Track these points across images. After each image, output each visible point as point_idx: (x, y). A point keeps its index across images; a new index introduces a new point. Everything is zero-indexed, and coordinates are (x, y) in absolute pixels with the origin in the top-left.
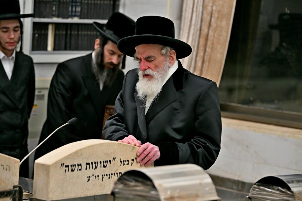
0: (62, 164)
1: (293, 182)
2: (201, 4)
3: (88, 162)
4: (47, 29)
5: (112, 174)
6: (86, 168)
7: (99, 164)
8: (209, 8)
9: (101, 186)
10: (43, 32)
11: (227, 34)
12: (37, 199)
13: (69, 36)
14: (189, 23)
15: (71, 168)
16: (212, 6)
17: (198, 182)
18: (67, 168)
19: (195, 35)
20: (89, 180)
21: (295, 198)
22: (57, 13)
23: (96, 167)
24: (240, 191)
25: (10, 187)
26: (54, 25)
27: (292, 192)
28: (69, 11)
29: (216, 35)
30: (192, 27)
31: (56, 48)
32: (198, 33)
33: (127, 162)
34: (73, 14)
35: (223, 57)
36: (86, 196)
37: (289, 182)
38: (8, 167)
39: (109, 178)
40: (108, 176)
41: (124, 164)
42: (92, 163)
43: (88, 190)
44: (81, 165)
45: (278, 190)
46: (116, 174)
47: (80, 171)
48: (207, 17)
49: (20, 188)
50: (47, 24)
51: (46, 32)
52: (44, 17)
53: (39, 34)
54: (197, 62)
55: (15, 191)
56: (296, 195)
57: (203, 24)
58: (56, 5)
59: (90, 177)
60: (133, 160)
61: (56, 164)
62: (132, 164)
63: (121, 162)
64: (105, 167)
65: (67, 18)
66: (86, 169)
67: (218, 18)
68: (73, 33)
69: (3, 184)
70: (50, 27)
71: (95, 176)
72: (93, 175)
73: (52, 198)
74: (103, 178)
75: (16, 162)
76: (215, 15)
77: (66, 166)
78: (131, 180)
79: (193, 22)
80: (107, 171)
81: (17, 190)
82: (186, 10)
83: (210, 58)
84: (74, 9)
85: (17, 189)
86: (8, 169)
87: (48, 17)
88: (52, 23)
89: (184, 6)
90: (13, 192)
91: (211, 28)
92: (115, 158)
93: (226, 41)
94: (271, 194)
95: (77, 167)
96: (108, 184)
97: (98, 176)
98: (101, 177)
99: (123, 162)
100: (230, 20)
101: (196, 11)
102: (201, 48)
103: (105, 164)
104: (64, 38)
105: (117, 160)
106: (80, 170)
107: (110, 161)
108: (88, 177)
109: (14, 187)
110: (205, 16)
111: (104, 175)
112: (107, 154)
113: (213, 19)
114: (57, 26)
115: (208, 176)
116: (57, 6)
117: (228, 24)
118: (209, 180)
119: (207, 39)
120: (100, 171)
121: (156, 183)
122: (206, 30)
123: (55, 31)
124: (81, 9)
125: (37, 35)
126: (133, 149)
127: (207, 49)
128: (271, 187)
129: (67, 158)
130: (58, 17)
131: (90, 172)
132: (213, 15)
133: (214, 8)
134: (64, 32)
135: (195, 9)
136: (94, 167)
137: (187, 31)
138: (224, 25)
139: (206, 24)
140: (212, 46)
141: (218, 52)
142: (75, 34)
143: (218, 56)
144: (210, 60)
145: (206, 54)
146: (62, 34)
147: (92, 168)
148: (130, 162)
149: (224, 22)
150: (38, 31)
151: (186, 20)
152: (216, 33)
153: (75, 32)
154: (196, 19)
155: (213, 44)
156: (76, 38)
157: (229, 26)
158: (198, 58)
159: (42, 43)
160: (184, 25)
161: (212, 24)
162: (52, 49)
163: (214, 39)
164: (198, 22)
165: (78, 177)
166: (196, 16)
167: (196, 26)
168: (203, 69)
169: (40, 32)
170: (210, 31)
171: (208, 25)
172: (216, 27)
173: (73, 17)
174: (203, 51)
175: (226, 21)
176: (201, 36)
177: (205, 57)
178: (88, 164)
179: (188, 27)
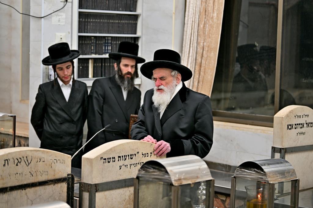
0: (102, 158)
1: (265, 165)
2: (196, 41)
3: (119, 156)
4: (88, 63)
5: (137, 164)
6: (118, 160)
7: (128, 157)
8: (202, 44)
9: (130, 172)
10: (85, 65)
11: (215, 62)
12: (84, 183)
13: (103, 67)
14: (187, 55)
15: (108, 160)
16: (204, 43)
17: (198, 167)
18: (105, 161)
19: (192, 63)
20: (120, 168)
21: (266, 176)
22: (94, 51)
23: (125, 159)
24: (228, 172)
25: (65, 175)
26: (93, 60)
27: (264, 172)
28: (103, 50)
29: (207, 63)
30: (190, 58)
31: (95, 76)
32: (194, 61)
33: (147, 155)
34: (106, 51)
35: (212, 78)
36: (119, 179)
37: (262, 165)
38: (63, 161)
39: (135, 166)
40: (134, 165)
41: (145, 156)
42: (122, 156)
43: (120, 175)
44: (114, 158)
45: (254, 171)
46: (140, 164)
47: (114, 163)
48: (200, 51)
49: (72, 176)
50: (88, 59)
51: (88, 65)
52: (86, 54)
53: (82, 67)
54: (194, 82)
55: (69, 178)
56: (268, 174)
57: (197, 55)
58: (93, 45)
59: (121, 166)
60: (151, 153)
61: (97, 157)
62: (151, 156)
63: (143, 154)
64: (131, 158)
65: (102, 54)
66: (118, 161)
67: (208, 51)
68: (106, 65)
69: (60, 173)
70: (90, 61)
71: (125, 166)
72: (123, 165)
73: (95, 182)
74: (130, 166)
75: (69, 157)
76: (206, 49)
77: (104, 159)
78: (150, 168)
79: (191, 55)
80: (133, 161)
81: (70, 177)
82: (185, 46)
83: (203, 79)
84: (106, 48)
85: (70, 176)
86: (63, 163)
87: (88, 54)
88: (91, 59)
89: (184, 43)
90: (68, 178)
91: (203, 58)
92: (139, 152)
93: (214, 67)
94: (249, 174)
95: (112, 159)
96: (134, 171)
97: (127, 165)
98: (129, 166)
99: (144, 155)
100: (216, 52)
101: (193, 47)
103: (131, 156)
104: (100, 68)
105: (140, 153)
106: (114, 161)
107: (135, 155)
108: (120, 166)
109: (68, 175)
110: (199, 49)
111: (131, 164)
112: (133, 149)
113: (204, 52)
114: (95, 60)
115: (205, 163)
116: (95, 47)
117: (215, 55)
118: (205, 166)
119: (201, 66)
120: (128, 162)
121: (168, 169)
122: (200, 60)
123: (94, 64)
124: (111, 47)
125: (81, 67)
126: (151, 146)
127: (201, 73)
128: (249, 169)
129: (105, 153)
130: (95, 54)
131: (121, 162)
132: (204, 49)
133: (205, 44)
134: (100, 65)
135: (191, 45)
136: (124, 159)
137: (187, 61)
138: (212, 55)
139: (199, 56)
140: (204, 70)
141: (208, 75)
142: (108, 65)
143: (209, 77)
144: (203, 81)
145: (200, 77)
146: (99, 66)
147: (123, 160)
148: (149, 154)
149: (212, 53)
150: (82, 64)
151: (186, 53)
152: (207, 61)
153: (108, 64)
154: (192, 52)
155: (205, 69)
156: (109, 68)
157: (216, 56)
158: (195, 79)
159: (85, 72)
160: (184, 57)
161: (204, 55)
162: (92, 77)
163: (205, 66)
164: (194, 54)
165: (113, 166)
166: (193, 50)
167: (193, 57)
168: (199, 87)
169: (83, 65)
170: (203, 60)
171: (201, 56)
172: (206, 57)
173: (106, 54)
174: (198, 74)
175: (214, 53)
176: (197, 64)
177: (200, 79)
178: (119, 157)
179: (187, 58)
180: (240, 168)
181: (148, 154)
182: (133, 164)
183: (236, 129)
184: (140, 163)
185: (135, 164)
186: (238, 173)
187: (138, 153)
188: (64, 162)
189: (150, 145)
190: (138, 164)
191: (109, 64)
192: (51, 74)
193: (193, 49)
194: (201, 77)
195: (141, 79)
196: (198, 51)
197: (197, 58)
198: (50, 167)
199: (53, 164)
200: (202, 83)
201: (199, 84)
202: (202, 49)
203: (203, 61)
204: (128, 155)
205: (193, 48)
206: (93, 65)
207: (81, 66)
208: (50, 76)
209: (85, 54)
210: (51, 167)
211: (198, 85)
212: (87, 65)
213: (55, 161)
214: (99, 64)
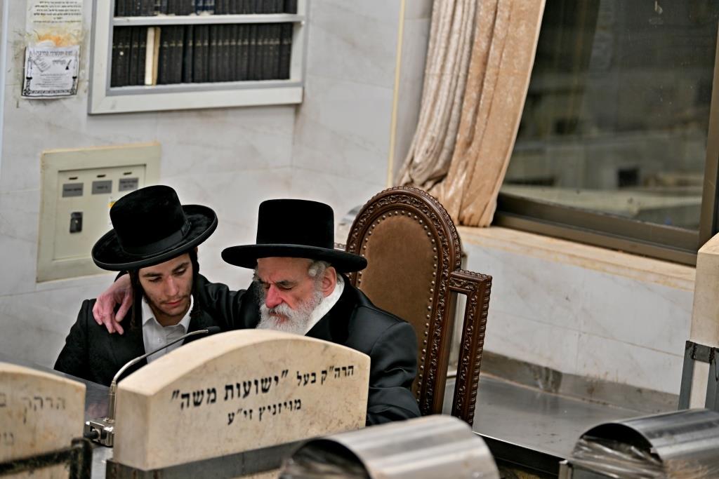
0: (176, 393)
1: (660, 433)
3: (229, 384)
4: (144, 39)
5: (280, 405)
6: (224, 396)
7: (253, 386)
9: (258, 432)
10: (135, 46)
11: (529, 53)
12: (122, 466)
13: (190, 51)
14: (447, 28)
15: (195, 399)
18: (185, 401)
19: (459, 52)
20: (231, 421)
21: (665, 472)
22: (165, 4)
23: (247, 393)
24: (550, 391)
25: (64, 443)
26: (159, 30)
29: (504, 55)
30: (455, 37)
31: (164, 78)
32: (467, 49)
33: (312, 378)
34: (201, 4)
35: (519, 103)
36: (225, 454)
37: (653, 436)
38: (60, 402)
39: (274, 413)
40: (273, 410)
41: (306, 382)
42: (238, 386)
43: (230, 440)
44: (214, 391)
45: (630, 452)
46: (288, 405)
47: (214, 404)
48: (485, 17)
49: (86, 444)
50: (144, 29)
51: (142, 46)
52: (138, 14)
53: (125, 51)
54: (464, 112)
55: (76, 451)
56: (668, 467)
57: (477, 30)
59: (233, 414)
60: (324, 372)
61: (162, 392)
62: (323, 380)
63: (299, 377)
64: (265, 390)
65: (187, 14)
66: (226, 398)
67: (509, 19)
68: (199, 44)
69: (51, 438)
70: (151, 34)
71: (245, 412)
72: (240, 410)
73: (154, 463)
74: (261, 414)
75: (78, 389)
76: (503, 13)
77: (184, 396)
79: (456, 26)
80: (270, 399)
81: (79, 448)
83: (491, 104)
85: (80, 446)
86: (60, 407)
87: (146, 14)
88: (155, 27)
90: (72, 453)
91: (494, 40)
92: (287, 371)
93: (526, 70)
94: (615, 460)
95: (206, 394)
96: (271, 426)
97: (251, 411)
98: (256, 413)
99: (303, 379)
100: (535, 25)
102: (473, 83)
103: (264, 385)
104: (180, 56)
105: (292, 375)
106: (213, 401)
107: (276, 379)
108: (229, 415)
109: (75, 442)
110: (481, 13)
111: (264, 408)
112: (271, 364)
113: (498, 21)
114: (165, 30)
117: (531, 32)
118: (484, 451)
119: (485, 64)
120: (255, 399)
122: (484, 45)
123: (161, 43)
125: (122, 53)
126: (325, 350)
127: (485, 84)
128: (615, 446)
129: (185, 378)
130: (167, 13)
131: (235, 403)
132: (499, 13)
134: (181, 45)
136: (242, 392)
137: (443, 45)
138: (521, 34)
139: (482, 32)
140: (495, 78)
141: (507, 93)
142: (203, 47)
143: (509, 99)
144: (490, 110)
145: (483, 96)
146: (177, 47)
147: (239, 395)
148: (319, 376)
149: (523, 28)
150: (123, 45)
151: (441, 20)
152: (505, 50)
153: (203, 42)
154: (462, 19)
155: (497, 74)
156: (206, 55)
157: (533, 37)
158: (465, 103)
159: (134, 69)
160: (437, 31)
161: (495, 31)
162: (155, 82)
163: (500, 64)
164: (466, 24)
165: (208, 415)
166: (463, 12)
167: (462, 33)
168: (476, 128)
169: (128, 46)
170: (492, 47)
171: (489, 34)
172: (505, 39)
173: (199, 12)
174: (478, 89)
175: (527, 25)
176: (473, 56)
177: (481, 102)
178: (229, 387)
179: (445, 35)
180: (588, 440)
181: (314, 374)
182: (269, 408)
183: (584, 266)
184: (291, 403)
185: (275, 406)
186: (581, 452)
187: (285, 372)
188: (63, 404)
189: (323, 348)
190: (283, 406)
191: (206, 44)
192: (29, 76)
193: (466, 10)
194: (485, 98)
195: (304, 89)
196: (478, 17)
197: (476, 40)
198: (22, 420)
199: (30, 413)
200: (488, 117)
201: (478, 119)
202: (493, 12)
203: (495, 49)
204: (256, 382)
205: (466, 6)
206: (158, 46)
207: (121, 50)
208: (26, 80)
209: (134, 12)
210: (25, 421)
211: (474, 121)
212: (139, 44)
213: (38, 403)
214: (177, 43)
